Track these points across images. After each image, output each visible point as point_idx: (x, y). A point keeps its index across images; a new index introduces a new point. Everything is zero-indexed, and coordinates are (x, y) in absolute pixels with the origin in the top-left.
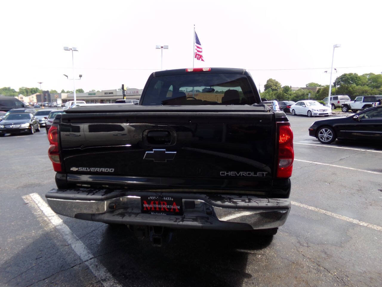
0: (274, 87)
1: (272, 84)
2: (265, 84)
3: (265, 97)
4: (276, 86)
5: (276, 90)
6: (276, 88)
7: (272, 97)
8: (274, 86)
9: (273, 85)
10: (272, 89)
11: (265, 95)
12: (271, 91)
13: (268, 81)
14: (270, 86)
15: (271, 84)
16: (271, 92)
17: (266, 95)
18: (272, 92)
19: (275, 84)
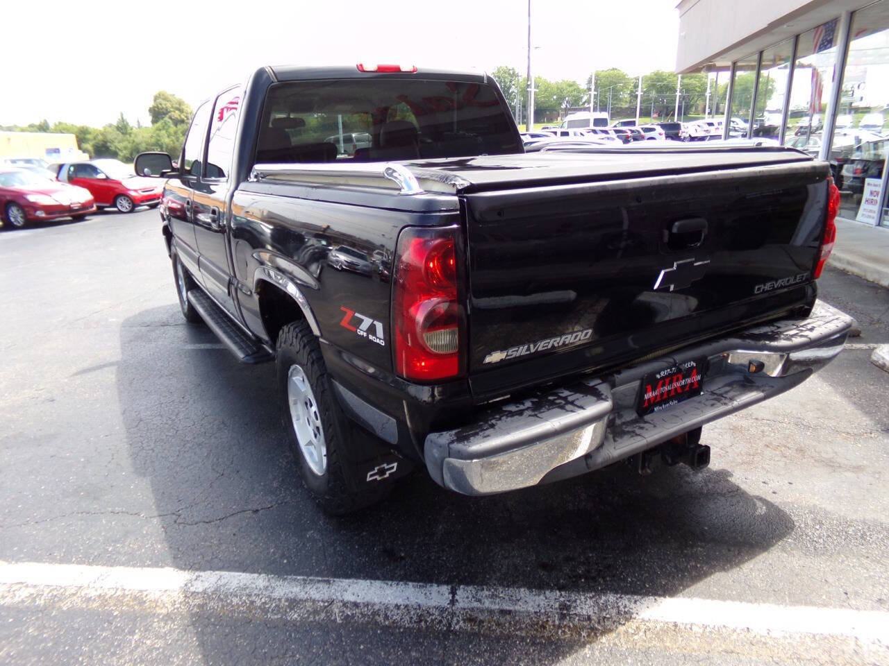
0: (176, 114)
1: (169, 105)
2: (151, 106)
3: (159, 140)
4: (181, 111)
5: (182, 121)
6: (183, 117)
7: (178, 141)
8: (174, 112)
9: (172, 107)
10: (170, 118)
11: (158, 135)
12: (172, 126)
13: (156, 98)
14: (165, 112)
15: (165, 104)
16: (173, 129)
17: (161, 135)
18: (175, 128)
19: (177, 106)
